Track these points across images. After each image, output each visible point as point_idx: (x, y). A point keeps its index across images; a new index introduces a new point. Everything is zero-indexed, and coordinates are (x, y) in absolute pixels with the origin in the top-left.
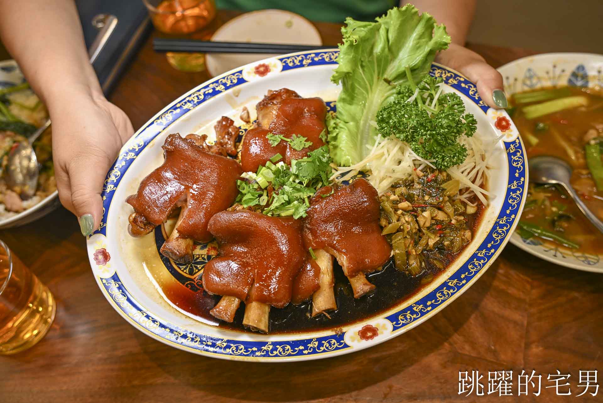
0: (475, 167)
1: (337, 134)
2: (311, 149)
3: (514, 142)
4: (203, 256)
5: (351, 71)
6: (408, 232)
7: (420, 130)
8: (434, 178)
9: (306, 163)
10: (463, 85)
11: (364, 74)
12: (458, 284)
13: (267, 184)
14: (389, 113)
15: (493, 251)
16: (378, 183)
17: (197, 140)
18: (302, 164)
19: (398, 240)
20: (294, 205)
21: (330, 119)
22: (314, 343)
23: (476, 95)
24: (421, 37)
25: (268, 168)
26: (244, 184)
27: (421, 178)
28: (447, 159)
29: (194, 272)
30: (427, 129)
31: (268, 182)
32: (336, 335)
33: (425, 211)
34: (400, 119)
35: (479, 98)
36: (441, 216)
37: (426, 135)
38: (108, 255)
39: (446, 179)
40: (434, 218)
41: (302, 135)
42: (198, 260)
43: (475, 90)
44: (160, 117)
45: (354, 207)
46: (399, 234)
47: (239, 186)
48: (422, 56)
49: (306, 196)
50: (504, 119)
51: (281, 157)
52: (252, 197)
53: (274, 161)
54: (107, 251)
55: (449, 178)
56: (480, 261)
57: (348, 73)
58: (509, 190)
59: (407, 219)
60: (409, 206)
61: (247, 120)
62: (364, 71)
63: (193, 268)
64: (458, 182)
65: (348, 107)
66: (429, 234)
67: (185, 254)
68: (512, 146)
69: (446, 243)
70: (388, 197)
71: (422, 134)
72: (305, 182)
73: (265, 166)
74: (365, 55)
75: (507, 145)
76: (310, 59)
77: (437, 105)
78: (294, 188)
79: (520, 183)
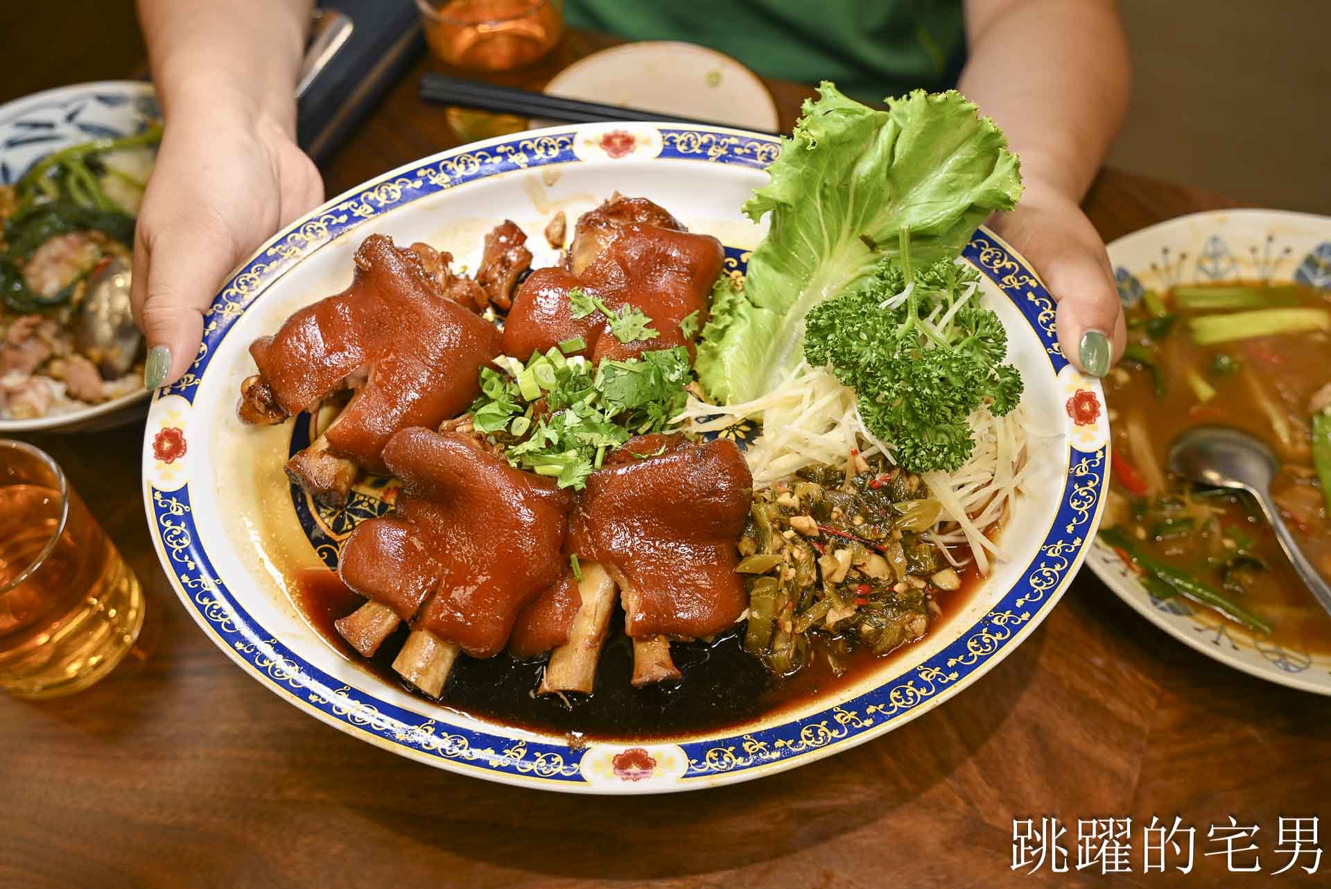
0: (989, 483)
1: (727, 327)
2: (653, 345)
3: (1092, 455)
4: (372, 501)
5: (793, 203)
6: (787, 583)
7: (881, 376)
8: (885, 483)
9: (625, 373)
10: (1031, 296)
11: (823, 214)
12: (854, 724)
13: (538, 394)
14: (832, 318)
15: (954, 676)
16: (768, 460)
17: (430, 258)
18: (618, 373)
19: (763, 591)
20: (566, 459)
21: (723, 290)
22: (518, 750)
23: (1051, 326)
24: (964, 168)
25: (551, 362)
26: (495, 379)
27: (862, 475)
28: (923, 453)
29: (345, 528)
30: (896, 377)
31: (542, 390)
32: (569, 749)
33: (843, 547)
34: (847, 339)
35: (1054, 334)
36: (875, 567)
37: (889, 389)
38: (183, 444)
39: (916, 493)
40: (859, 568)
41: (642, 311)
42: (359, 507)
43: (1052, 316)
44: (377, 188)
45: (690, 498)
46: (769, 580)
47: (484, 381)
48: (950, 211)
49: (602, 445)
50: (1090, 397)
51: (584, 346)
52: (498, 411)
53: (567, 351)
54: (185, 436)
55: (923, 492)
56: (919, 690)
57: (785, 204)
58: (1041, 556)
59: (796, 554)
60: (811, 528)
61: (557, 242)
62: (824, 206)
63: (343, 520)
64: (937, 506)
65: (770, 273)
66: (834, 599)
67: (330, 490)
68: (1084, 462)
69: (867, 628)
70: (775, 495)
71: (882, 384)
72: (612, 411)
73: (544, 355)
74: (837, 173)
75: (1076, 456)
76: (726, 147)
77: (951, 325)
78: (586, 420)
79: (1070, 548)
